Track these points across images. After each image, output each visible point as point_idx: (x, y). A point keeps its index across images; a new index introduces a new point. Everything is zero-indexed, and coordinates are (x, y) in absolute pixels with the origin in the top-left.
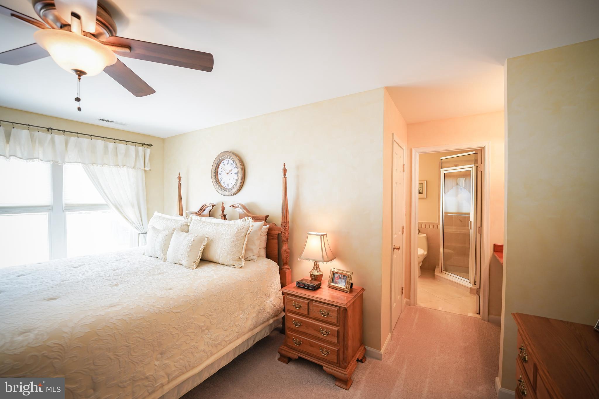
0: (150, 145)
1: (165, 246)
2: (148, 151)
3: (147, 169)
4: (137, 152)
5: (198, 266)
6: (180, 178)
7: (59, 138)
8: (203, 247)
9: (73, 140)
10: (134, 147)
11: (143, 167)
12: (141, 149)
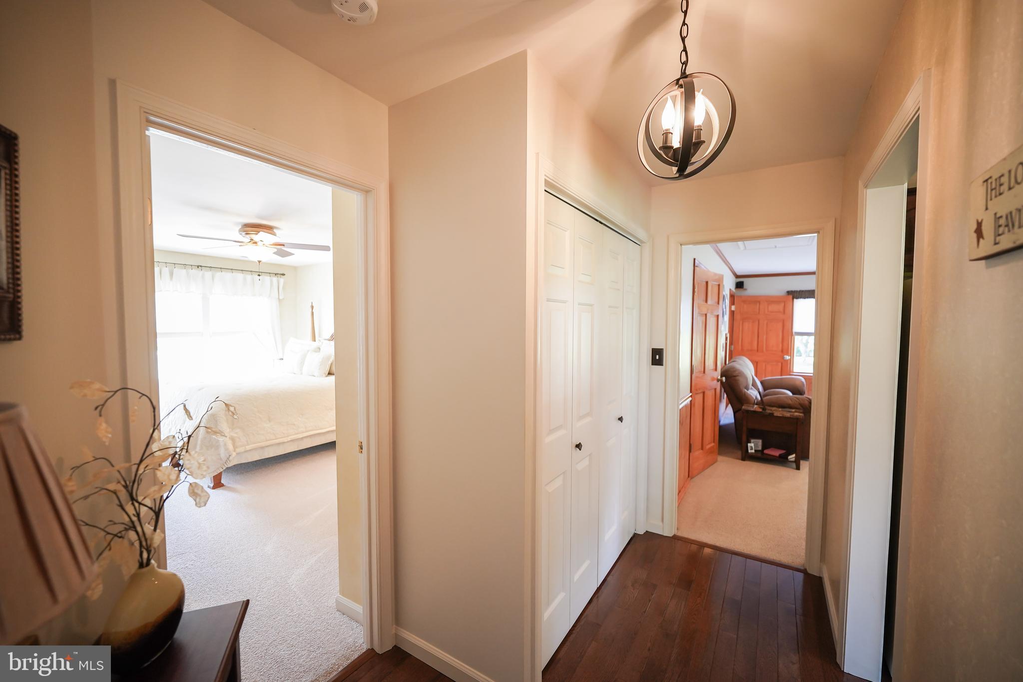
0: (283, 275)
1: (302, 363)
2: (282, 280)
3: (281, 298)
4: (271, 282)
5: (327, 376)
6: (312, 307)
7: (208, 274)
8: (330, 363)
9: (218, 274)
10: (269, 277)
11: (277, 297)
12: (275, 279)
